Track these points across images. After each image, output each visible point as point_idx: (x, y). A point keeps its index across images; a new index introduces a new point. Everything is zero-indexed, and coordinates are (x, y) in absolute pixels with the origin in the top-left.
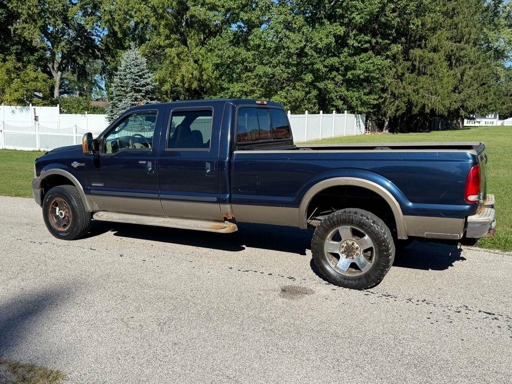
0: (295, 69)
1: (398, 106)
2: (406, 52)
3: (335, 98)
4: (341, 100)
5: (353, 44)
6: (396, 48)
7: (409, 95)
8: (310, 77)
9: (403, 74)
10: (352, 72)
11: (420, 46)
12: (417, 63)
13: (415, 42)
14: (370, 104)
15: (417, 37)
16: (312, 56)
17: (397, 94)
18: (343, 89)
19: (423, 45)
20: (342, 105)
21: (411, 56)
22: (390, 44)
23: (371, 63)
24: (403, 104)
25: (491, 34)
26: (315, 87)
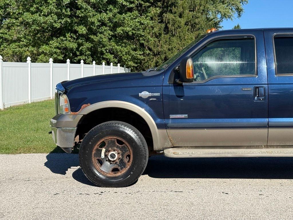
0: (69, 21)
1: (157, 62)
2: (161, 15)
3: (105, 52)
4: (111, 54)
5: (122, 3)
6: (154, 11)
7: (165, 53)
8: (83, 29)
9: (160, 34)
10: (121, 28)
11: (171, 11)
12: (170, 26)
13: (167, 7)
14: (138, 59)
15: (170, 3)
16: (87, 9)
17: (156, 52)
18: (113, 44)
19: (173, 11)
20: (113, 59)
21: (164, 19)
22: (149, 7)
23: (138, 22)
24: (161, 61)
25: (211, 7)
26: (88, 39)
